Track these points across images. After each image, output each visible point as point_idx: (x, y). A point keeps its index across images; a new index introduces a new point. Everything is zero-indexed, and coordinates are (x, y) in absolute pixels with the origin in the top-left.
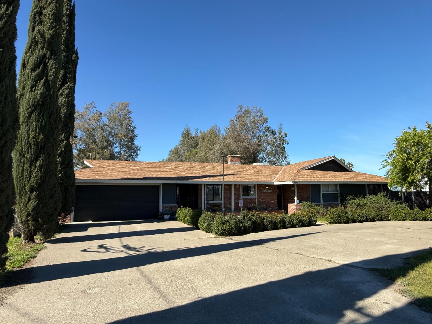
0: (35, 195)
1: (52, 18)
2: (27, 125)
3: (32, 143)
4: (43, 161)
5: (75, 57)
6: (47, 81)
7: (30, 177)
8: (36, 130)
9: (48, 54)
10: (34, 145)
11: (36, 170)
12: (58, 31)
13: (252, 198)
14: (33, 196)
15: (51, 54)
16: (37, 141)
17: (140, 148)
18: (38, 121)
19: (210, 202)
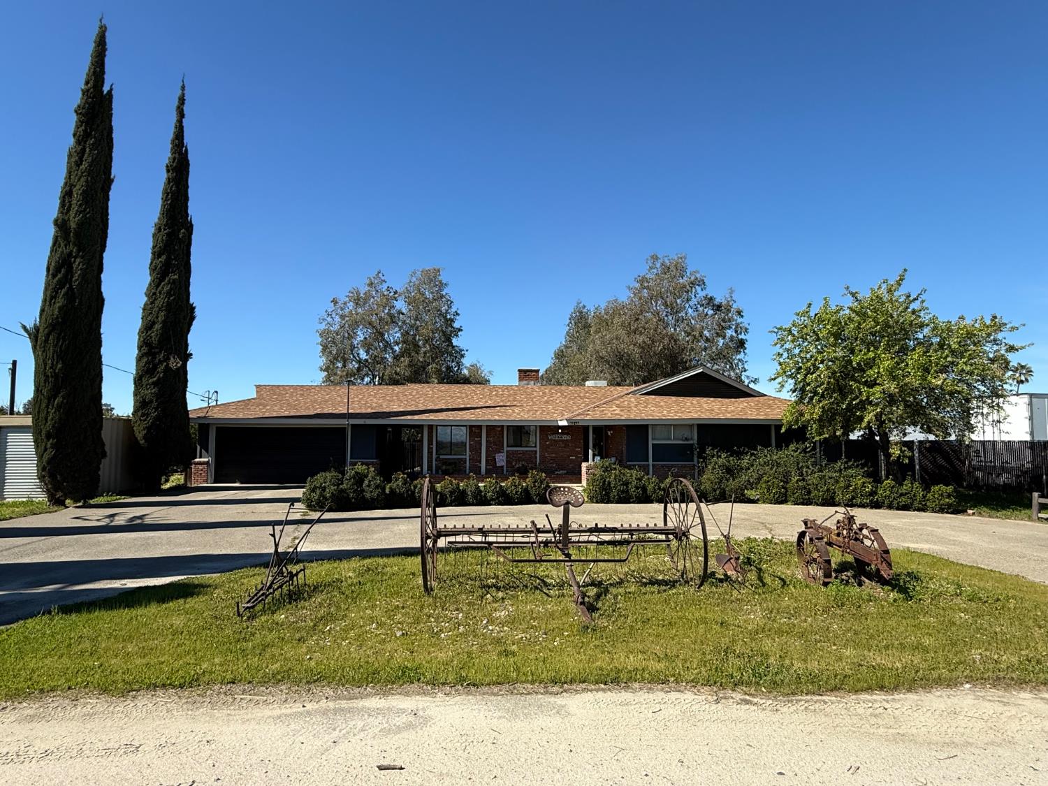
0: (51, 444)
1: (81, 199)
2: (44, 351)
3: (50, 374)
4: (64, 398)
5: (184, 233)
6: (71, 288)
7: (46, 419)
8: (53, 357)
9: (74, 250)
10: (52, 377)
11: (53, 411)
12: (88, 216)
13: (527, 451)
14: (49, 446)
15: (79, 251)
16: (55, 373)
17: (465, 352)
18: (56, 345)
19: (441, 457)
